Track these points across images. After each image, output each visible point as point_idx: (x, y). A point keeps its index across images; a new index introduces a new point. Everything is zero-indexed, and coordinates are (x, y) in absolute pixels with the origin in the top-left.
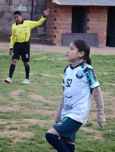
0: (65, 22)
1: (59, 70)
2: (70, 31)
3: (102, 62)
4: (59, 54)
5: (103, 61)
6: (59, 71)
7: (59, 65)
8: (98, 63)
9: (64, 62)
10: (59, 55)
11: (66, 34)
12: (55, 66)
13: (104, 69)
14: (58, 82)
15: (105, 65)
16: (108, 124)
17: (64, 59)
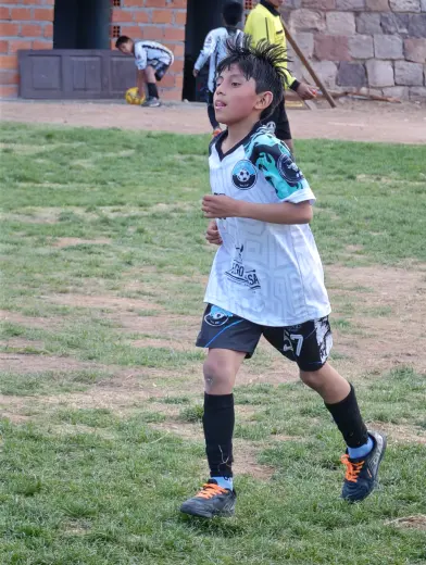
0: (27, 7)
1: (29, 193)
2: (49, 43)
3: (185, 160)
4: (13, 129)
5: (184, 157)
6: (29, 198)
7: (23, 172)
8: (171, 165)
9: (40, 161)
10: (16, 135)
11: (31, 50)
12: (10, 176)
13: (196, 190)
14: (36, 238)
15: (195, 174)
16: (267, 413)
17: (37, 149)
